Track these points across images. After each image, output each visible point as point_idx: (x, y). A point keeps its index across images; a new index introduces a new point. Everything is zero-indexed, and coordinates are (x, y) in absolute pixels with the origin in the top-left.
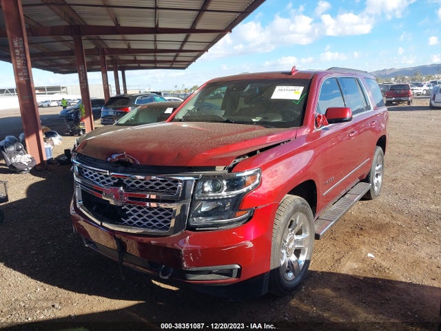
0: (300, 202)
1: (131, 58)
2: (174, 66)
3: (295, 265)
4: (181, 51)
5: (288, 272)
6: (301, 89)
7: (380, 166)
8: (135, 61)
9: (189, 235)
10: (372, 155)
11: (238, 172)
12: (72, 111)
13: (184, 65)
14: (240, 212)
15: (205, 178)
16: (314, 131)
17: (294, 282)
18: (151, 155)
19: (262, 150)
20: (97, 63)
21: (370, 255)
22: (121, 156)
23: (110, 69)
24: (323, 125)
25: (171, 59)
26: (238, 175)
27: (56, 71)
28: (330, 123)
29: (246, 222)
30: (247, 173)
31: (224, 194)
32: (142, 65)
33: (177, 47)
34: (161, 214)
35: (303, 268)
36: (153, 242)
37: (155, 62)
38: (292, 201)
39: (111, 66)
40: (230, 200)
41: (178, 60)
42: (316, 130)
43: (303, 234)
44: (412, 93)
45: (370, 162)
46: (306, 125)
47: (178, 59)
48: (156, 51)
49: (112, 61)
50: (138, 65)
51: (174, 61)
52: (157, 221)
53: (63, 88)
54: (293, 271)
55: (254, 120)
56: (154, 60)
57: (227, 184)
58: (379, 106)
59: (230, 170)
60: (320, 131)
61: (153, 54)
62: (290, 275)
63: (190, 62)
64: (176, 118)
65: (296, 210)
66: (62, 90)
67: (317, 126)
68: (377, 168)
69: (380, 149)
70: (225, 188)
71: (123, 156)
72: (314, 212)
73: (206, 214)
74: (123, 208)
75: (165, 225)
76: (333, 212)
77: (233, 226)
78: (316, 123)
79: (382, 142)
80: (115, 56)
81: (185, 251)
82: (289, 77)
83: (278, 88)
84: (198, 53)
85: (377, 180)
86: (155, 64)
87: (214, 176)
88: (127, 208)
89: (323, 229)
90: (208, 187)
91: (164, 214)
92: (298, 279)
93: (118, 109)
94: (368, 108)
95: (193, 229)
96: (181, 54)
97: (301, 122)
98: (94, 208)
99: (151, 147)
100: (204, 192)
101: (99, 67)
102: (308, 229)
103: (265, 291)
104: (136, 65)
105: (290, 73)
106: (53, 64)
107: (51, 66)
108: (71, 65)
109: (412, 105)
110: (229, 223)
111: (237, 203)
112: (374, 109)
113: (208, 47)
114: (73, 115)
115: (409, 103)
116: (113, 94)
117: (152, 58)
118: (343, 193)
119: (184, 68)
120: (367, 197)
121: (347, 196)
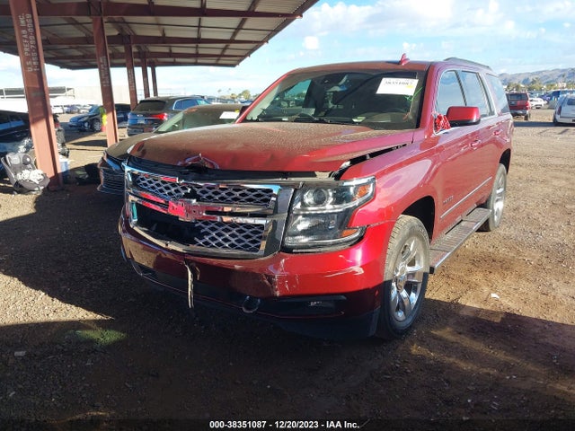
0: (416, 223)
1: (165, 50)
2: (220, 62)
3: (406, 304)
4: (232, 41)
5: (398, 309)
6: (414, 82)
7: (501, 190)
8: (170, 55)
9: (285, 257)
10: (493, 174)
11: (346, 181)
12: (85, 119)
13: (234, 60)
14: (349, 231)
15: (306, 187)
16: (433, 136)
17: (404, 324)
18: (234, 156)
19: (373, 155)
20: (121, 56)
21: (493, 295)
22: (195, 160)
23: (138, 65)
24: (444, 128)
25: (218, 52)
26: (346, 184)
27: (63, 66)
28: (452, 126)
29: (355, 243)
30: (355, 182)
31: (329, 207)
32: (178, 60)
33: (227, 36)
34: (248, 232)
35: (415, 308)
36: (237, 267)
37: (197, 55)
38: (407, 222)
39: (138, 60)
40: (336, 216)
41: (227, 54)
42: (435, 134)
43: (417, 265)
44: (530, 106)
45: (491, 183)
46: (424, 127)
47: (227, 52)
48: (199, 40)
49: (139, 53)
50: (173, 60)
51: (222, 55)
52: (243, 241)
53: (68, 89)
54: (404, 310)
55: (355, 120)
56: (195, 53)
57: (334, 196)
58: (503, 111)
59: (338, 177)
60: (439, 137)
61: (194, 45)
62: (400, 315)
63: (243, 57)
64: (249, 118)
65: (412, 233)
66: (68, 93)
67: (437, 129)
68: (498, 192)
69: (503, 167)
70: (331, 200)
71: (199, 159)
72: (430, 238)
73: (305, 233)
74: (197, 225)
75: (253, 246)
76: (449, 242)
77: (339, 248)
78: (436, 126)
79: (505, 159)
80: (142, 46)
81: (280, 278)
82: (399, 67)
83: (384, 80)
84: (255, 45)
85: (499, 206)
86: (196, 59)
87: (317, 185)
88: (203, 225)
89: (438, 261)
90: (309, 198)
91: (251, 232)
92: (409, 321)
93: (151, 115)
94: (492, 113)
95: (288, 250)
96: (232, 46)
97: (418, 123)
98: (154, 228)
99: (234, 147)
100: (304, 204)
101: (124, 61)
102: (422, 258)
103: (373, 331)
104: (171, 60)
105: (399, 63)
106: (60, 55)
107: (58, 58)
108: (83, 57)
109: (530, 120)
110: (334, 244)
111: (345, 220)
112: (499, 115)
113: (270, 36)
114: (86, 125)
115: (526, 118)
116: (141, 97)
117: (192, 51)
118: (458, 220)
119: (233, 66)
120: (485, 228)
121: (463, 224)
